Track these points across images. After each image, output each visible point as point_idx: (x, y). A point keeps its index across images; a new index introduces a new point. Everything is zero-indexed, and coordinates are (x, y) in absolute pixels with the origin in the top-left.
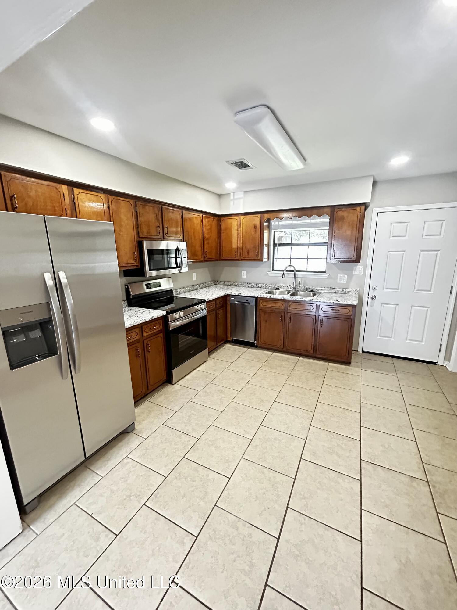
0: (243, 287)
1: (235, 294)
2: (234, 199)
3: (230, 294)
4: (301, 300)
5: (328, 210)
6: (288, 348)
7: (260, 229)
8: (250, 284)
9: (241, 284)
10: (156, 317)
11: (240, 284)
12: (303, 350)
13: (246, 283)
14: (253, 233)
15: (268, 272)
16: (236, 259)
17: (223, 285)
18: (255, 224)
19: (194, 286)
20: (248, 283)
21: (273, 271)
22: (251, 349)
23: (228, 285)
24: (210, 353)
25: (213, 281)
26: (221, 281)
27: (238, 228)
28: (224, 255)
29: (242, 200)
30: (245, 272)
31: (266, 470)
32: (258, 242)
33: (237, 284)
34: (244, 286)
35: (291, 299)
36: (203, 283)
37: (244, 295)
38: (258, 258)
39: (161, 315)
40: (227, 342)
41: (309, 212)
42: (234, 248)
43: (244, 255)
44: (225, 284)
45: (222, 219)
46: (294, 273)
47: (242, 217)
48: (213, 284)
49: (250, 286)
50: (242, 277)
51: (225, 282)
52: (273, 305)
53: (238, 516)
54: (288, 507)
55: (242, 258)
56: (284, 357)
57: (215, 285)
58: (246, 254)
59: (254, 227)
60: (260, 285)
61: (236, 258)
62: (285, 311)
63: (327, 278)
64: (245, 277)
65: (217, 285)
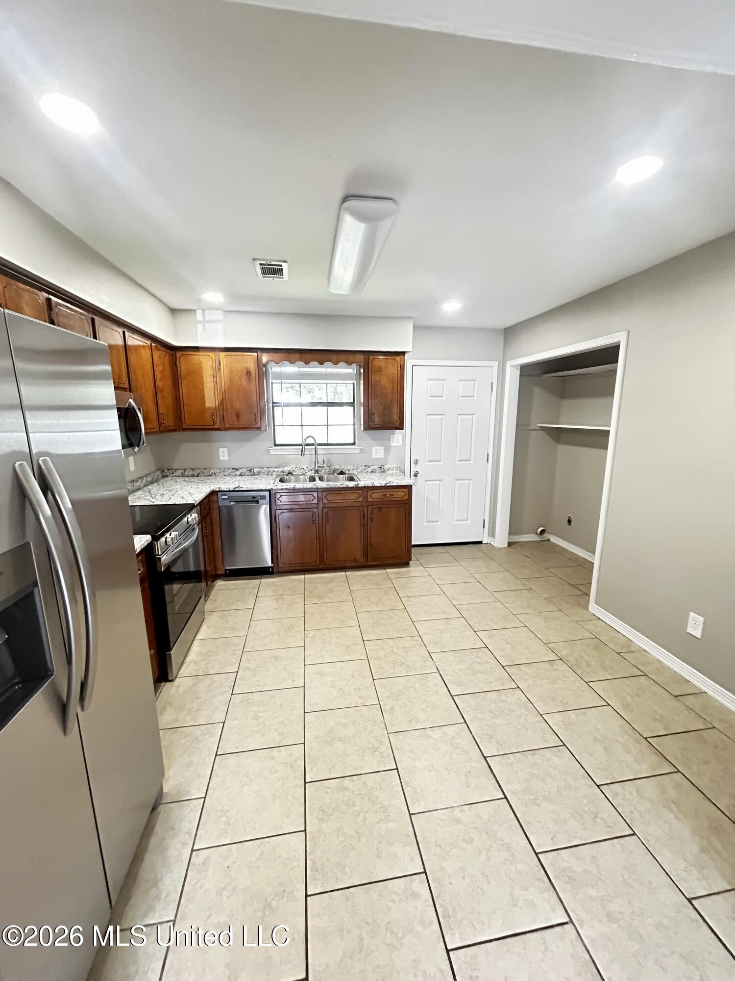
0: (225, 476)
1: (228, 490)
2: (204, 322)
3: (217, 490)
4: (342, 486)
5: (361, 358)
6: (327, 562)
7: (257, 377)
8: (237, 470)
9: (220, 472)
10: (140, 549)
11: (218, 471)
12: (349, 560)
13: (229, 469)
14: (245, 383)
15: (269, 449)
16: (215, 427)
17: (183, 475)
18: (247, 368)
19: (133, 481)
20: (234, 469)
21: (275, 446)
22: (265, 578)
23: (193, 476)
25: (159, 470)
26: (176, 470)
27: (215, 373)
28: (188, 421)
29: (220, 325)
30: (226, 450)
31: (428, 732)
32: (255, 398)
33: (211, 472)
34: (226, 474)
35: (327, 487)
36: (146, 476)
37: (246, 489)
38: (258, 425)
39: (148, 543)
40: (216, 577)
41: (334, 357)
42: (209, 408)
43: (231, 420)
44: (186, 473)
45: (179, 354)
46: (314, 447)
47: (223, 354)
48: (161, 476)
49: (238, 473)
50: (221, 458)
51: (185, 470)
53: (447, 807)
54: (485, 758)
55: (227, 426)
56: (324, 577)
57: (164, 477)
58: (235, 419)
59: (247, 373)
60: (256, 470)
61: (214, 425)
62: (319, 506)
63: (358, 451)
64: (226, 458)
65: (167, 476)
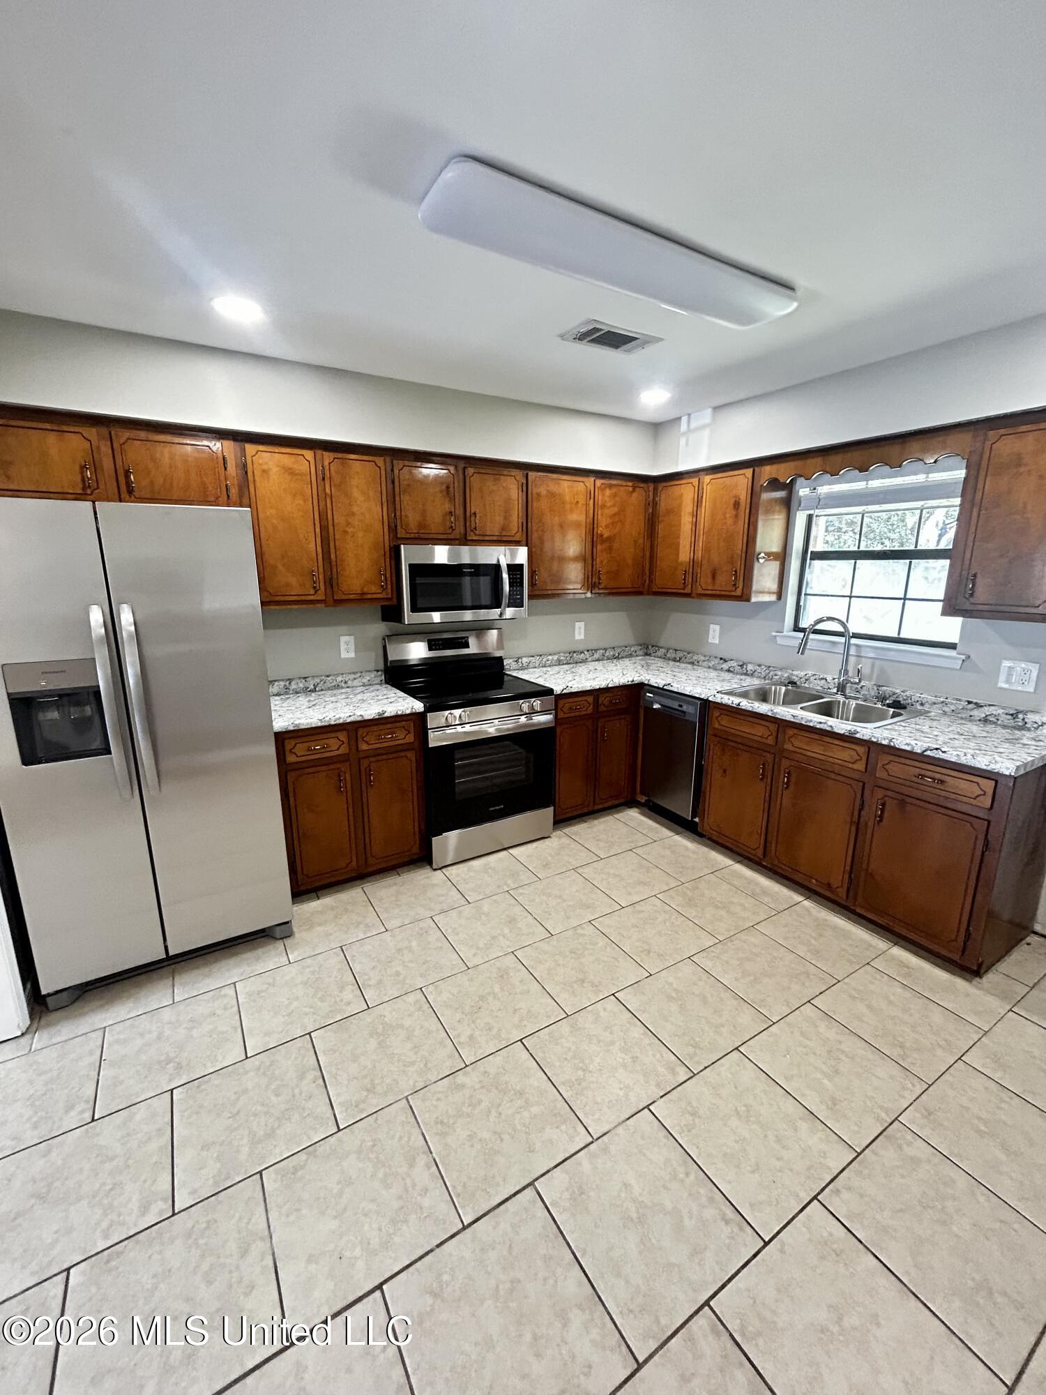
0: (709, 667)
1: (656, 685)
2: (689, 431)
3: (646, 682)
4: (821, 726)
5: (966, 437)
6: (776, 862)
7: (748, 511)
8: (726, 661)
9: (704, 661)
10: (393, 714)
11: (703, 658)
12: (816, 880)
13: (716, 657)
14: (730, 521)
15: (774, 634)
16: (685, 591)
17: (664, 658)
18: (736, 496)
19: (574, 652)
20: (721, 659)
21: (795, 631)
22: (685, 837)
23: (674, 660)
24: (561, 821)
25: (641, 645)
26: (660, 647)
27: (695, 509)
28: (659, 582)
29: (707, 432)
30: (717, 628)
31: (422, 1160)
32: (739, 545)
33: (695, 658)
34: (711, 665)
35: (792, 720)
36: (606, 649)
37: (676, 690)
38: (739, 592)
39: (408, 712)
40: (631, 803)
41: (895, 450)
42: (682, 563)
43: (705, 582)
44: (668, 655)
45: (661, 486)
47: (707, 478)
48: (641, 653)
49: (725, 666)
50: (710, 640)
51: (668, 650)
52: (745, 729)
53: (271, 1228)
54: (379, 1287)
55: (700, 591)
56: (757, 884)
57: (646, 654)
58: (710, 581)
59: (734, 505)
60: (750, 667)
61: (684, 589)
62: (778, 752)
63: (958, 664)
64: (717, 641)
65: (650, 655)
